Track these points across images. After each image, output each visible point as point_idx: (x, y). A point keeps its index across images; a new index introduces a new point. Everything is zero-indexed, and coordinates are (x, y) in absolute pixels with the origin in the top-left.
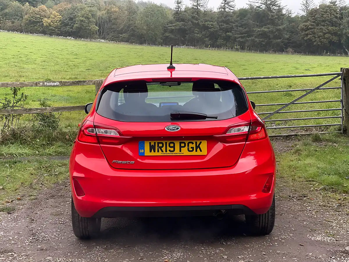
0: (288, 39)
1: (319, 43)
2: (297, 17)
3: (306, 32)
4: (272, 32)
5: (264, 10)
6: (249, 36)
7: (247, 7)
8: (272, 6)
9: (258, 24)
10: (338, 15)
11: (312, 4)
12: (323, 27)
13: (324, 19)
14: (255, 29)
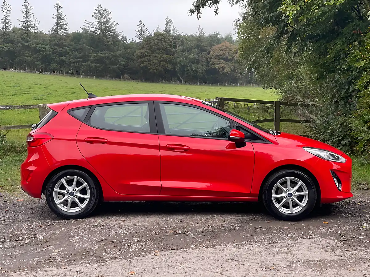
0: (124, 65)
1: (155, 71)
2: (132, 43)
3: (142, 60)
4: (107, 58)
5: (99, 36)
6: (84, 61)
7: (81, 31)
8: (108, 31)
9: (93, 49)
10: (172, 44)
11: (146, 32)
12: (158, 55)
13: (158, 47)
14: (90, 54)
